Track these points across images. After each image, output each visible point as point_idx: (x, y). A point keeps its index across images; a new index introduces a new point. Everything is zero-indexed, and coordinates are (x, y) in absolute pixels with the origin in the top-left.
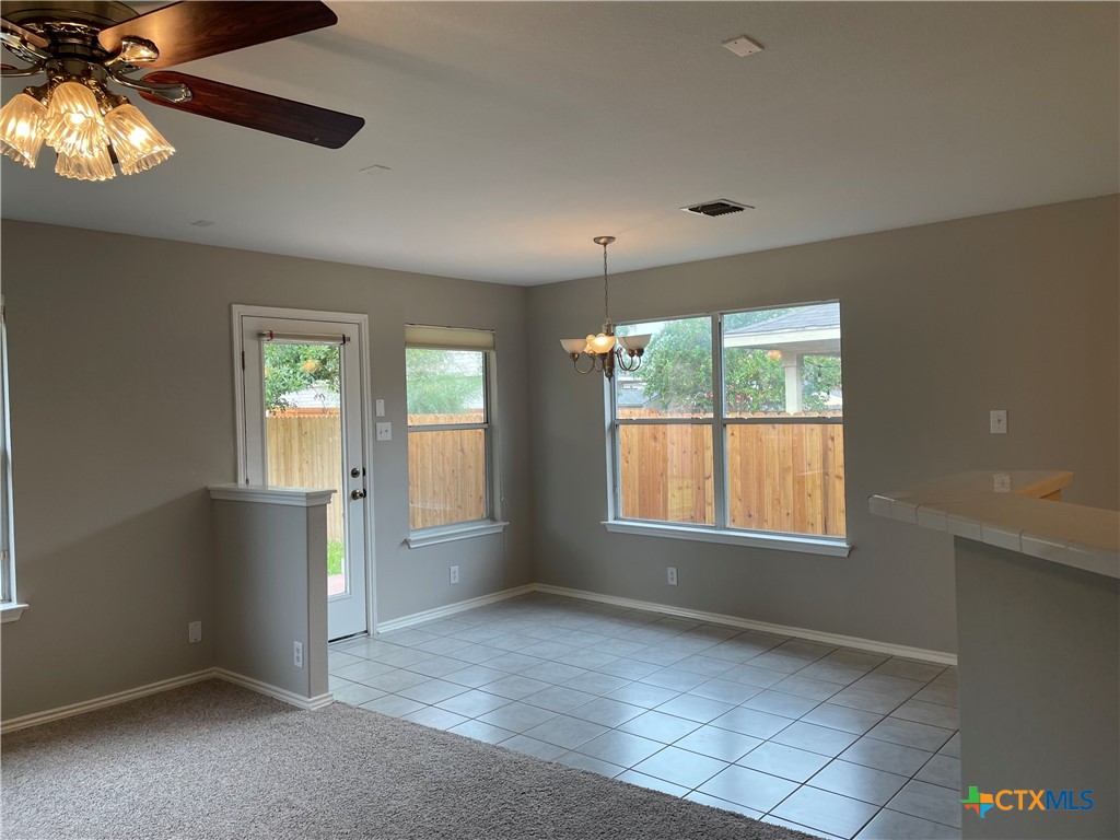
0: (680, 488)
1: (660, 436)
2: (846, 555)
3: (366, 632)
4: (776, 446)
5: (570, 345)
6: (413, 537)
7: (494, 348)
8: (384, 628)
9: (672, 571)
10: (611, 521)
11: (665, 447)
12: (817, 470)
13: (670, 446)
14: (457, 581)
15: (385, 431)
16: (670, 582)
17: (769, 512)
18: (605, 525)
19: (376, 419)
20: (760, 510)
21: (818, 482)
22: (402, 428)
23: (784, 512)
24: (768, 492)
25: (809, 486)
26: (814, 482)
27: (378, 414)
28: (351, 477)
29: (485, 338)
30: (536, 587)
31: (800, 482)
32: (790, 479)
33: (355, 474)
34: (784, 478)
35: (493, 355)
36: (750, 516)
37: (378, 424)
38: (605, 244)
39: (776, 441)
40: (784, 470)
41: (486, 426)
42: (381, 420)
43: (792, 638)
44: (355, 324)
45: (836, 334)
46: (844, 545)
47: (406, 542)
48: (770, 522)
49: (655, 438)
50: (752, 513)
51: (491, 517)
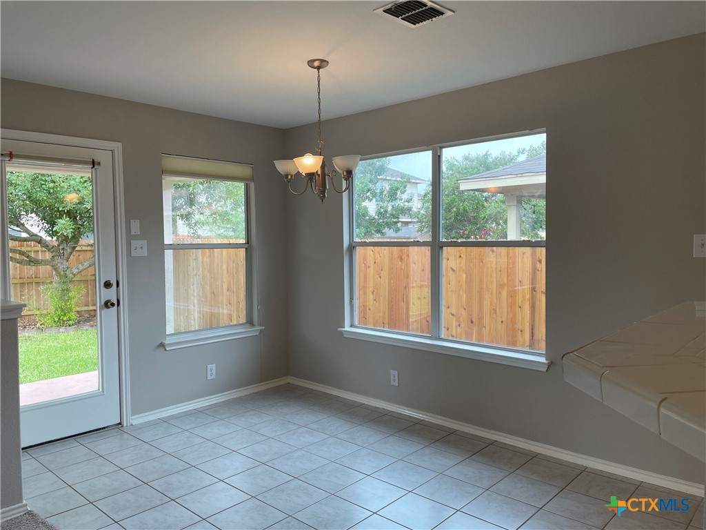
0: (419, 298)
1: (405, 257)
2: (545, 370)
3: (120, 424)
4: (494, 266)
5: (282, 166)
6: (168, 341)
7: (253, 179)
8: (137, 420)
9: (394, 373)
10: (347, 328)
11: (407, 265)
12: (527, 286)
13: (412, 265)
14: (214, 377)
15: (141, 249)
16: (392, 383)
17: (487, 320)
18: (341, 332)
19: (130, 237)
20: (480, 318)
21: (528, 296)
22: (158, 245)
23: (499, 320)
24: (486, 303)
25: (519, 300)
26: (524, 297)
27: (133, 233)
28: (103, 289)
29: (245, 170)
30: (290, 380)
31: (512, 295)
32: (504, 293)
33: (108, 285)
34: (500, 293)
35: (252, 185)
36: (472, 322)
37: (133, 242)
38: (319, 68)
39: (494, 262)
40: (500, 286)
41: (246, 246)
42: (137, 237)
43: (494, 443)
44: (110, 151)
45: (542, 179)
46: (543, 360)
47: (162, 345)
48: (487, 327)
49: (401, 259)
50: (474, 320)
51: (250, 322)
